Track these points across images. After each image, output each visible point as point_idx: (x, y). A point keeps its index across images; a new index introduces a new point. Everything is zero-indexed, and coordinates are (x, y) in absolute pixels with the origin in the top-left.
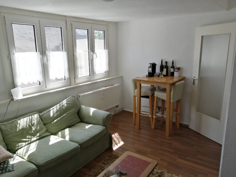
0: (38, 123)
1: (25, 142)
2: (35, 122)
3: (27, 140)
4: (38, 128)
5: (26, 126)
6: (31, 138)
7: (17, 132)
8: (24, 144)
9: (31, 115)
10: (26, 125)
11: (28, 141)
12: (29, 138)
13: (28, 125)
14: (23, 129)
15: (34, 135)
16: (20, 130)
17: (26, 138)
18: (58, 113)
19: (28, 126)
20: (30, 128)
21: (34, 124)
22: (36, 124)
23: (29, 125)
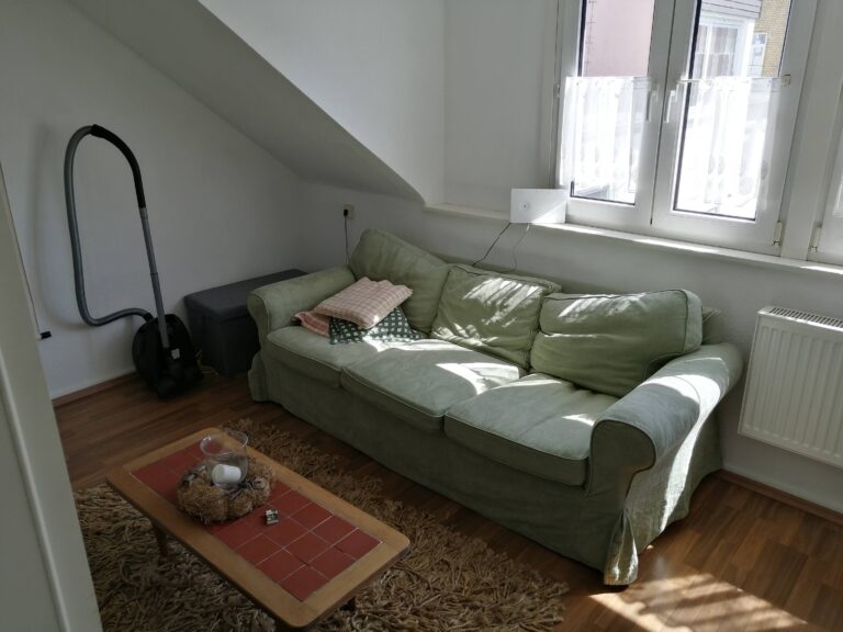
0: (518, 311)
1: (455, 332)
2: (513, 303)
3: (463, 332)
4: (508, 324)
5: (486, 302)
6: (471, 336)
7: (461, 300)
8: (449, 334)
9: (524, 283)
10: (490, 298)
11: (460, 335)
12: (468, 332)
13: (493, 299)
14: (476, 301)
15: (483, 333)
16: (468, 300)
17: (464, 327)
18: (585, 317)
19: (489, 302)
20: (492, 309)
21: (507, 307)
22: (510, 309)
23: (494, 303)
